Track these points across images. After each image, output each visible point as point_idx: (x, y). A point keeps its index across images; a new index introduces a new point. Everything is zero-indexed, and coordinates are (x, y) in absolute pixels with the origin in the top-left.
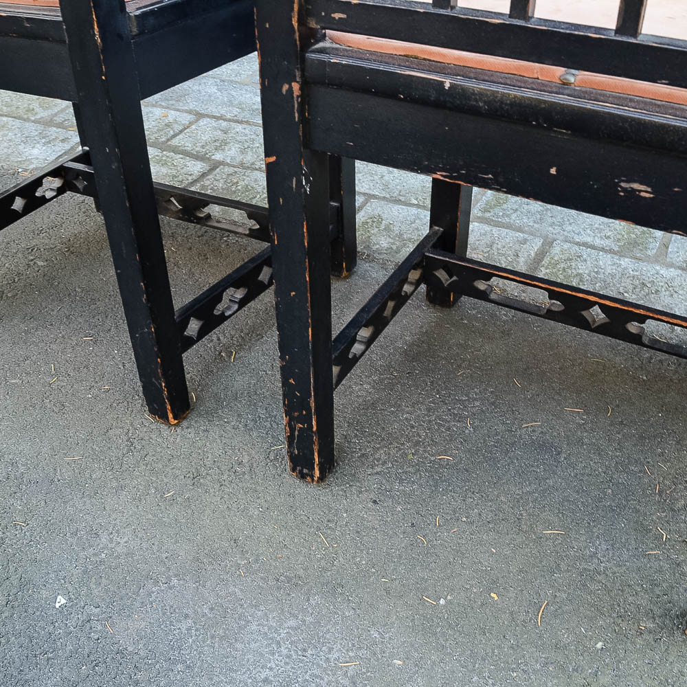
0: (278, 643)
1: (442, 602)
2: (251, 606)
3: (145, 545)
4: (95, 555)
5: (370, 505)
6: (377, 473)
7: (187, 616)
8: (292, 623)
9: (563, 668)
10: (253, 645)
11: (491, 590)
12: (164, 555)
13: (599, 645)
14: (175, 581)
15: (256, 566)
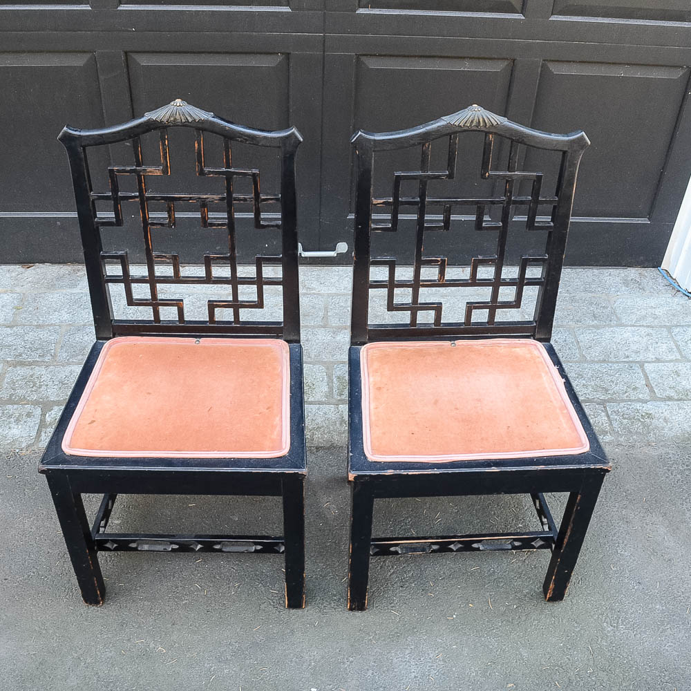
0: (409, 662)
1: (454, 616)
2: (388, 653)
3: (326, 651)
4: (309, 665)
5: (401, 589)
6: (393, 573)
7: (368, 670)
8: (407, 652)
9: (508, 621)
10: (401, 667)
11: (468, 603)
12: (338, 650)
13: (515, 607)
14: (351, 659)
15: (377, 637)
